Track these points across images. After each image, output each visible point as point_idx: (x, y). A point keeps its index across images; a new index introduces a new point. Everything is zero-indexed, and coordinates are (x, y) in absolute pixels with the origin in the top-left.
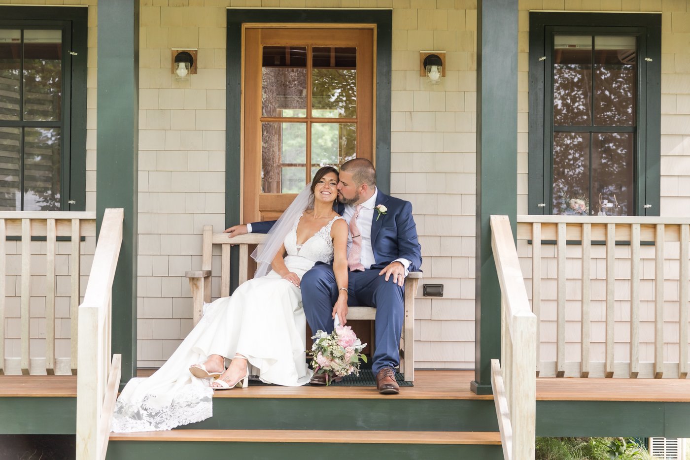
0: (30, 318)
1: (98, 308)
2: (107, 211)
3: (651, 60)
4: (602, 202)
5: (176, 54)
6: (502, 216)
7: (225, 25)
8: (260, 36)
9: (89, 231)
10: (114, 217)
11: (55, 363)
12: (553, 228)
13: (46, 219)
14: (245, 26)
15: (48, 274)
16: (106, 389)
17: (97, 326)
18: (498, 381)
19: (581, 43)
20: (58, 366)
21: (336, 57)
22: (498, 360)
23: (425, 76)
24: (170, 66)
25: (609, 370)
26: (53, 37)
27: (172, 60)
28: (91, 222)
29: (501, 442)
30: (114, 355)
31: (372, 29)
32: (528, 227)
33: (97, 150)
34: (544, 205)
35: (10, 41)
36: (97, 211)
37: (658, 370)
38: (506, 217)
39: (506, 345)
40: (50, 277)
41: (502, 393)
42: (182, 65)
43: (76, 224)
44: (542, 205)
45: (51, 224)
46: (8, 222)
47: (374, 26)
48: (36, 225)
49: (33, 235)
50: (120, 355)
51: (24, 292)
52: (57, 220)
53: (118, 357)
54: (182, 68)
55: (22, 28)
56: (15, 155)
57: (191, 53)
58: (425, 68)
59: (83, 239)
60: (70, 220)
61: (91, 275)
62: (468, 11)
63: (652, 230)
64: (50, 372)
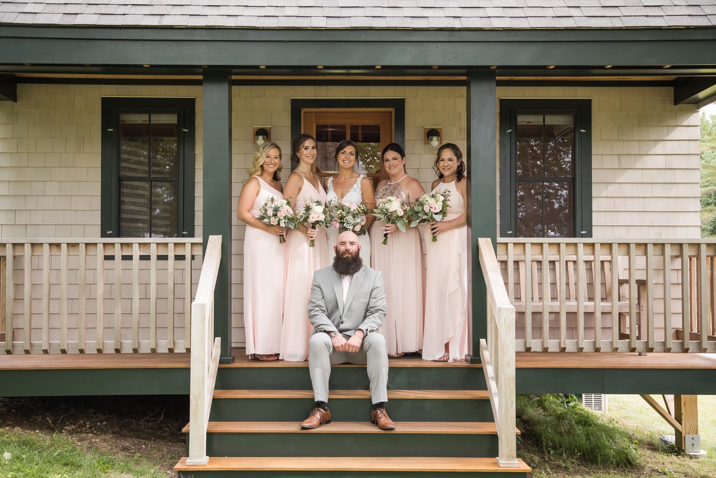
0: (156, 313)
1: (205, 304)
2: (211, 237)
3: (585, 131)
4: (547, 232)
5: (256, 130)
6: (486, 239)
7: (290, 110)
8: (314, 118)
9: (198, 251)
10: (215, 241)
11: (174, 344)
12: (522, 247)
13: (168, 243)
14: (303, 110)
15: (169, 282)
16: (211, 362)
17: (205, 317)
18: (486, 355)
19: (535, 120)
20: (176, 347)
21: (362, 134)
22: (485, 340)
23: (428, 144)
24: (252, 138)
25: (562, 346)
26: (170, 119)
27: (254, 134)
28: (199, 245)
29: (489, 397)
30: (216, 338)
31: (391, 112)
32: (504, 246)
33: (204, 197)
34: (512, 232)
35: (141, 122)
36: (203, 237)
37: (597, 346)
38: (489, 239)
39: (491, 328)
40: (171, 284)
41: (488, 363)
42: (261, 137)
43: (188, 247)
44: (510, 232)
45: (171, 246)
46: (141, 245)
47: (392, 110)
48: (161, 247)
49: (159, 254)
50: (220, 338)
51: (153, 296)
52: (175, 244)
53: (218, 339)
54: (260, 140)
55: (150, 113)
56: (145, 209)
57: (266, 129)
58: (428, 139)
59: (193, 257)
60: (184, 244)
61: (199, 283)
62: (457, 98)
63: (591, 247)
64: (171, 350)
